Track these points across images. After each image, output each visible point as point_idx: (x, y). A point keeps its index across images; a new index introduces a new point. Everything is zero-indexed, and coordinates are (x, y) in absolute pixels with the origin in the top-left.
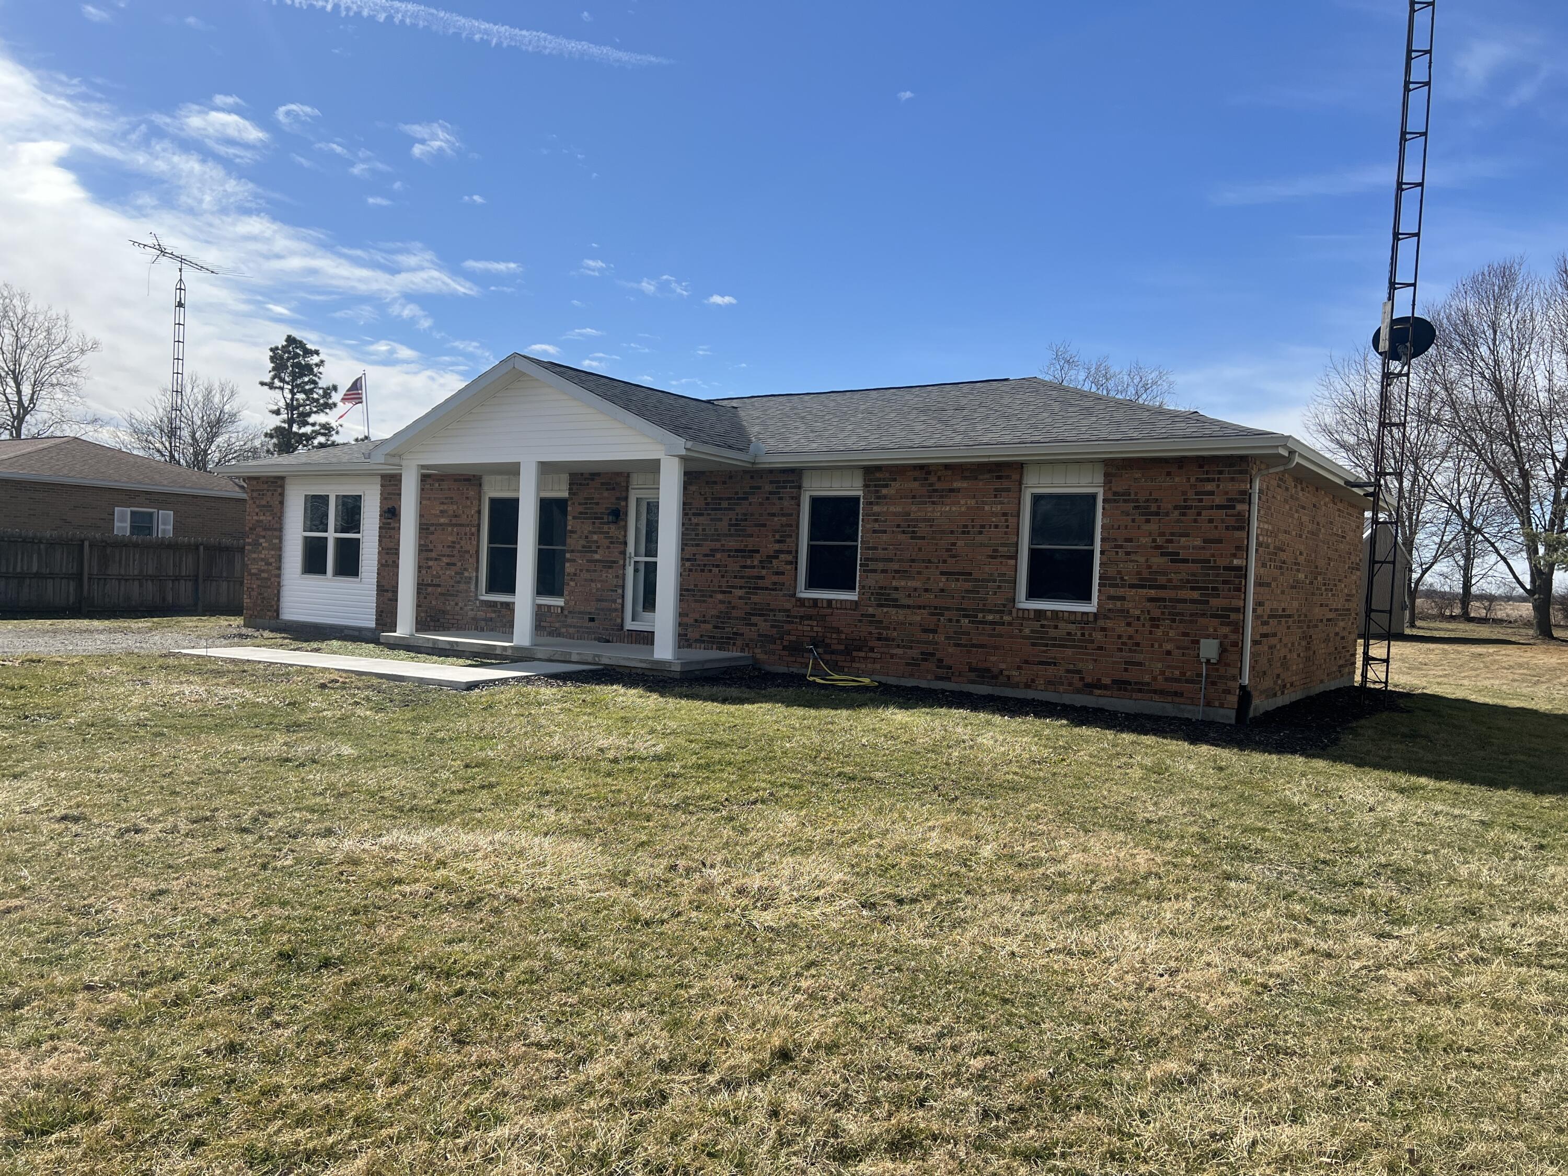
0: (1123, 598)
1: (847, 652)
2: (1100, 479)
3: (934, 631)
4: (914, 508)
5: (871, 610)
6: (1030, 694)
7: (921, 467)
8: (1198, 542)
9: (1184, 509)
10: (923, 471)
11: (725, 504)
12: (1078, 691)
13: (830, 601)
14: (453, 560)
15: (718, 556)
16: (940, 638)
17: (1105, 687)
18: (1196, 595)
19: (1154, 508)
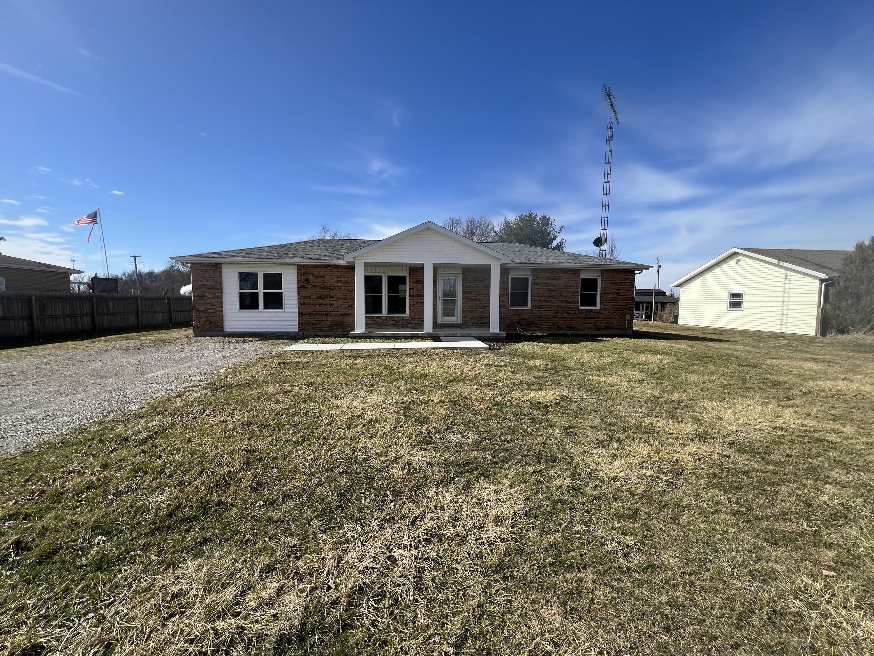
0: (607, 306)
1: (528, 325)
2: (600, 274)
3: (556, 317)
4: (549, 281)
5: (536, 312)
6: (584, 332)
7: (551, 269)
8: (624, 291)
9: (621, 283)
10: (552, 270)
11: (481, 279)
12: (596, 330)
13: (523, 310)
14: (346, 301)
15: (479, 296)
16: (558, 319)
17: (603, 329)
18: (624, 304)
19: (614, 282)
